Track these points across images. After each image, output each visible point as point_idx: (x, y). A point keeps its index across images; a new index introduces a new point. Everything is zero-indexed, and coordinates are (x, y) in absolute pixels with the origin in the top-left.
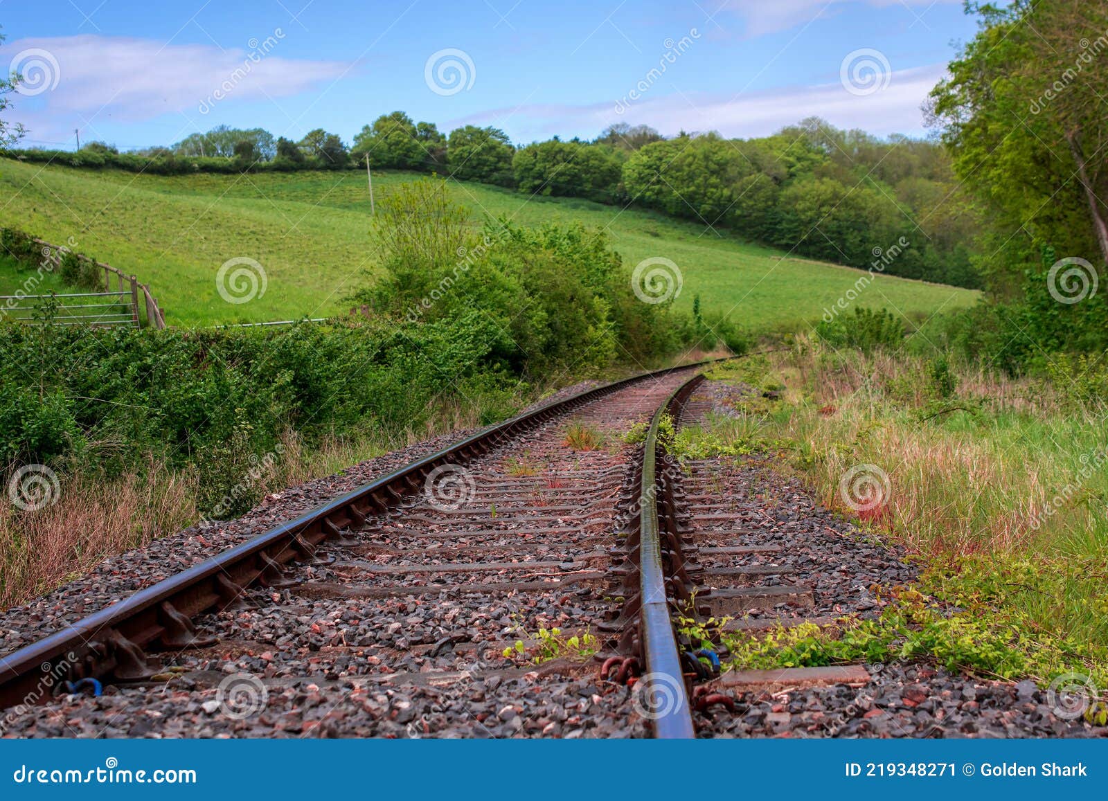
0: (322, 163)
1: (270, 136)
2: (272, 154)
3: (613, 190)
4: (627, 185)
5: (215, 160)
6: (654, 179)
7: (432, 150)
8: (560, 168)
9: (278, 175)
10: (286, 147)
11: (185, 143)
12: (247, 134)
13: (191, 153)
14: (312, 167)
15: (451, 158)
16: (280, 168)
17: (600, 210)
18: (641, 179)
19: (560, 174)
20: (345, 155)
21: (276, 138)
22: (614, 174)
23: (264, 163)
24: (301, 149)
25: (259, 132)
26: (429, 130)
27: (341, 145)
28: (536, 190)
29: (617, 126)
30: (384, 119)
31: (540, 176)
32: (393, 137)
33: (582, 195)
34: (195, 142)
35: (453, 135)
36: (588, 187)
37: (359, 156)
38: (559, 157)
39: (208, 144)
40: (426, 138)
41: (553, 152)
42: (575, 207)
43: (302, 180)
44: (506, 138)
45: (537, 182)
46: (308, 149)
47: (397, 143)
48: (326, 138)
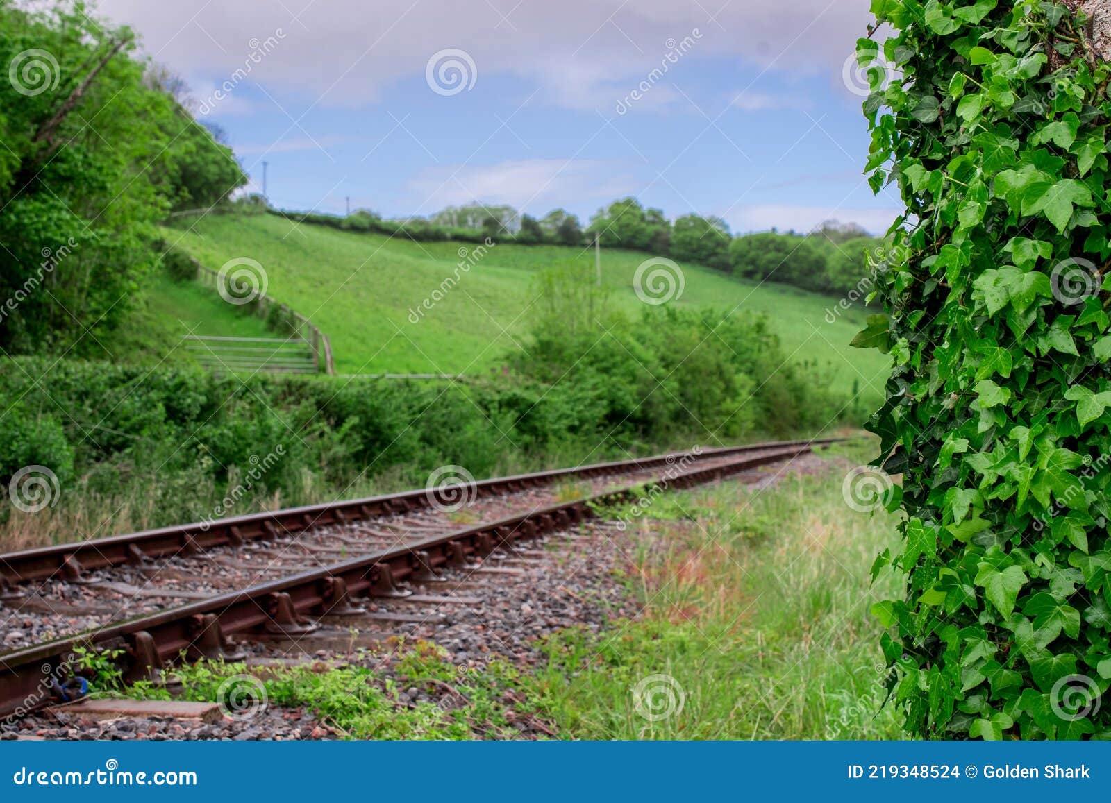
0: (559, 239)
1: (515, 212)
2: (514, 228)
3: (818, 279)
4: (831, 275)
5: (465, 231)
6: (856, 271)
7: (658, 234)
8: (771, 255)
9: (520, 247)
10: (528, 224)
11: (441, 215)
12: (496, 210)
13: (446, 223)
14: (550, 242)
15: (674, 241)
16: (522, 242)
17: (804, 295)
18: (844, 270)
19: (771, 262)
20: (580, 233)
21: (521, 213)
22: (820, 265)
23: (509, 235)
24: (542, 226)
25: (506, 208)
26: (657, 215)
27: (577, 225)
28: (749, 275)
29: (829, 222)
30: (617, 204)
31: (753, 262)
32: (624, 220)
33: (790, 281)
34: (450, 214)
35: (678, 222)
36: (795, 274)
37: (592, 235)
38: (771, 246)
39: (462, 218)
40: (653, 223)
41: (767, 242)
42: (783, 292)
43: (541, 252)
44: (726, 227)
45: (750, 268)
46: (549, 226)
47: (627, 225)
48: (565, 217)
